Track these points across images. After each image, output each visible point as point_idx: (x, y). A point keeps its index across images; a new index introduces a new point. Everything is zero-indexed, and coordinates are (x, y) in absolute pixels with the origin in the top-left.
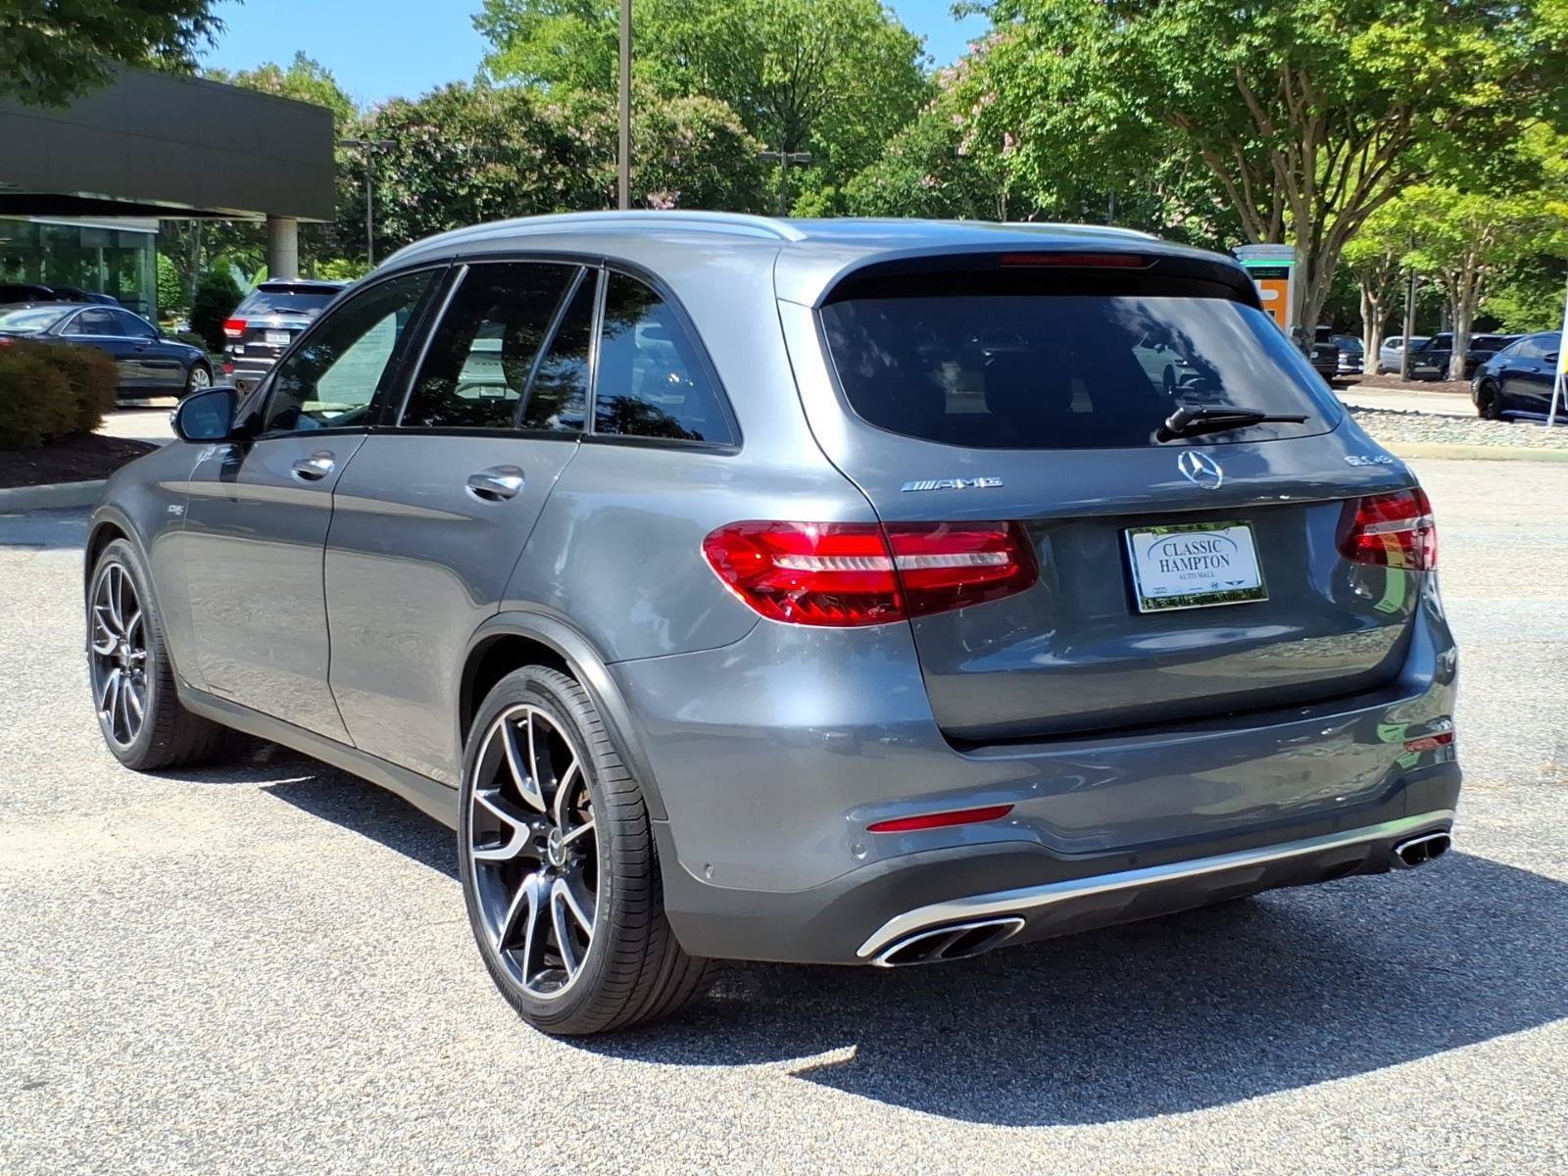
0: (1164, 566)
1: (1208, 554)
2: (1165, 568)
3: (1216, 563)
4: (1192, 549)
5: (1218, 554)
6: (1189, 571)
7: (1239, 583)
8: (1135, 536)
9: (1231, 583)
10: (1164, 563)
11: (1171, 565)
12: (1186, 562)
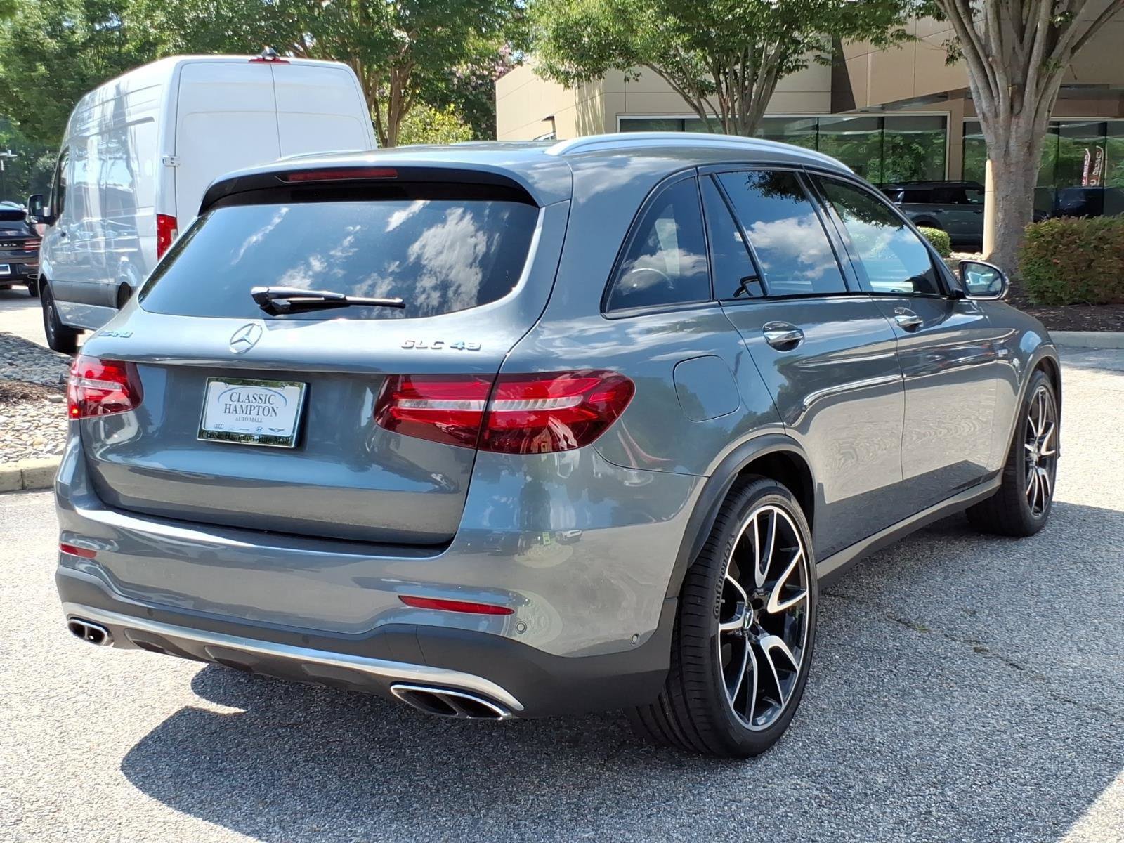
0: (227, 409)
1: (264, 405)
2: (227, 410)
3: (266, 412)
4: (251, 399)
5: (270, 406)
6: (244, 415)
7: (279, 430)
8: (211, 383)
9: (273, 430)
10: (228, 407)
11: (232, 407)
12: (244, 407)
